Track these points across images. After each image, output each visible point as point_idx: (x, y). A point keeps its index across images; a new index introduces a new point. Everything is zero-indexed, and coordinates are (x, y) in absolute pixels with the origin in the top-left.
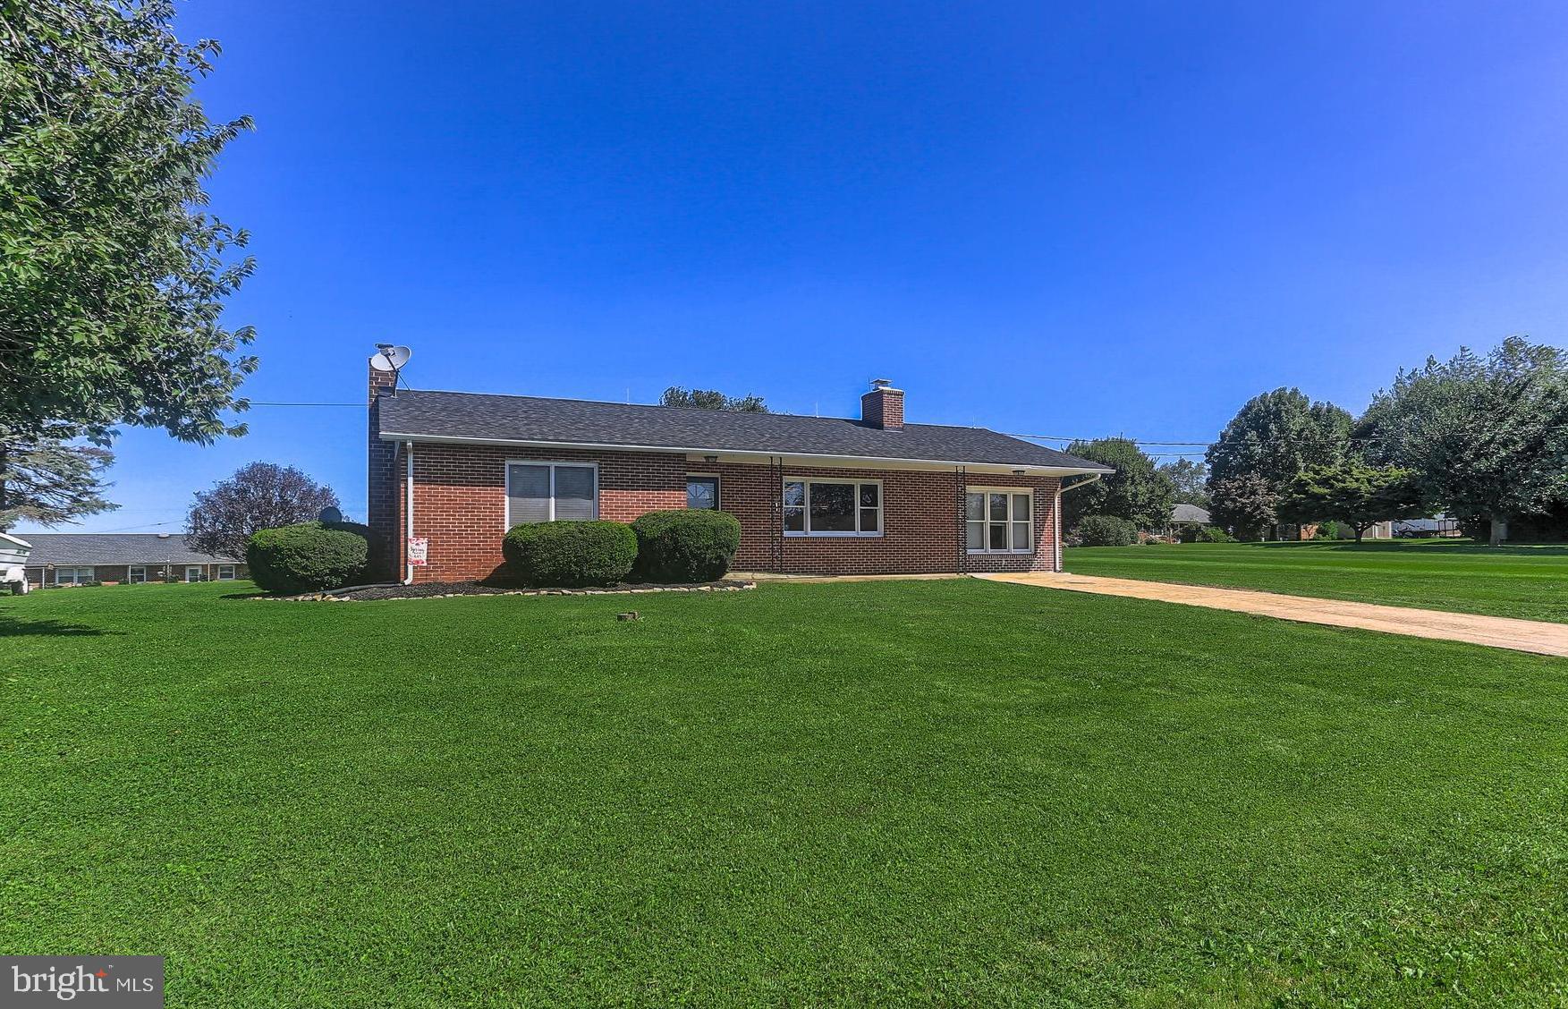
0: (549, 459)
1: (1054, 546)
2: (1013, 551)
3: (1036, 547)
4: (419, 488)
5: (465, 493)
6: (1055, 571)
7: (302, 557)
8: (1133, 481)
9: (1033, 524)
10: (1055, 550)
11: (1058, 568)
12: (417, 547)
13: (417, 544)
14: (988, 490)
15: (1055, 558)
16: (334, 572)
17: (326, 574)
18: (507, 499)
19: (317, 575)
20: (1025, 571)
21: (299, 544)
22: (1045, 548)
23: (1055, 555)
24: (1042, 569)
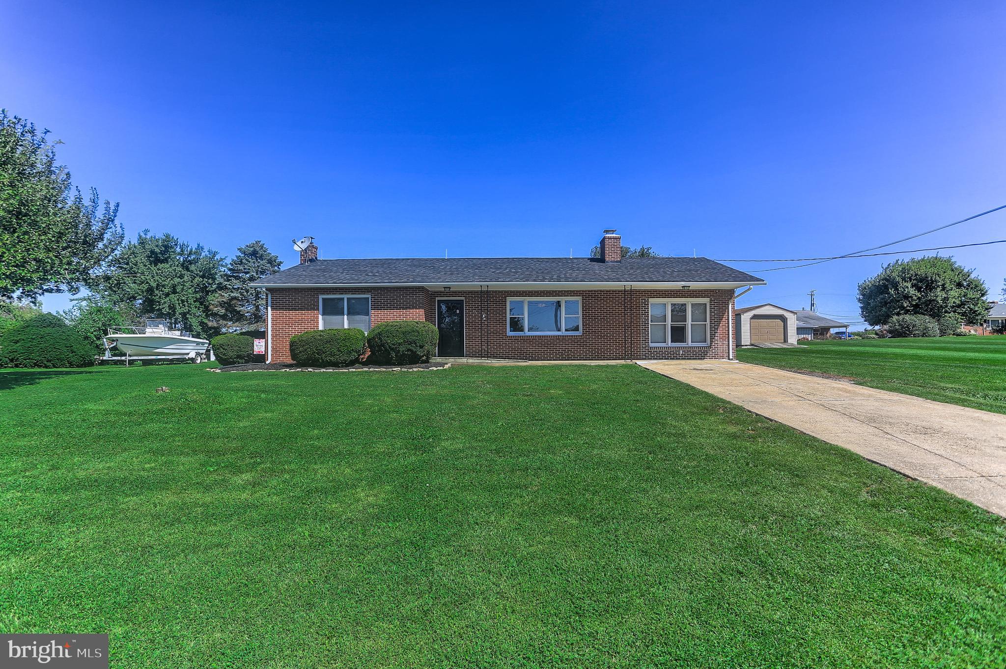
0: (342, 294)
1: (729, 340)
2: (690, 344)
3: (711, 342)
4: (275, 313)
5: (297, 314)
6: (729, 359)
7: (224, 349)
8: (944, 289)
9: (709, 325)
10: (729, 344)
11: (731, 357)
12: (259, 344)
13: (259, 342)
14: (669, 301)
15: (729, 349)
16: (239, 357)
17: (235, 358)
18: (320, 317)
19: (231, 358)
20: (701, 359)
21: (221, 342)
22: (718, 342)
23: (729, 347)
24: (716, 356)
